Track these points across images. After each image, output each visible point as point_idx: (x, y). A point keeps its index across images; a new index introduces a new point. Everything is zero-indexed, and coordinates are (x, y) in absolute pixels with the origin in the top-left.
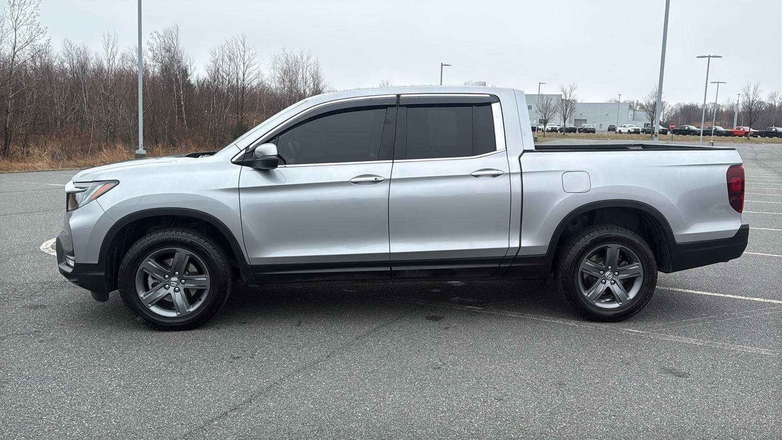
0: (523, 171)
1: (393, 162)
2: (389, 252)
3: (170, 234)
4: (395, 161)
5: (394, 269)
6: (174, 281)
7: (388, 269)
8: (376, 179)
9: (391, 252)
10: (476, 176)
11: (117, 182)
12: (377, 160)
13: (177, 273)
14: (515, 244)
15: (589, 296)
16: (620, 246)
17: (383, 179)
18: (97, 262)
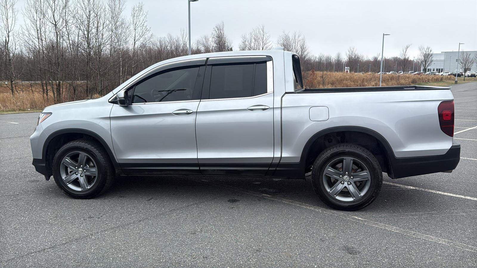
0: (282, 106)
1: (200, 101)
2: (197, 158)
3: (76, 143)
4: (201, 100)
5: (201, 168)
6: (80, 171)
7: (198, 168)
8: (187, 112)
9: (198, 158)
10: (252, 110)
11: (51, 113)
12: (192, 100)
13: (82, 166)
14: (278, 155)
15: (331, 192)
16: (352, 158)
17: (191, 112)
18: (41, 158)
